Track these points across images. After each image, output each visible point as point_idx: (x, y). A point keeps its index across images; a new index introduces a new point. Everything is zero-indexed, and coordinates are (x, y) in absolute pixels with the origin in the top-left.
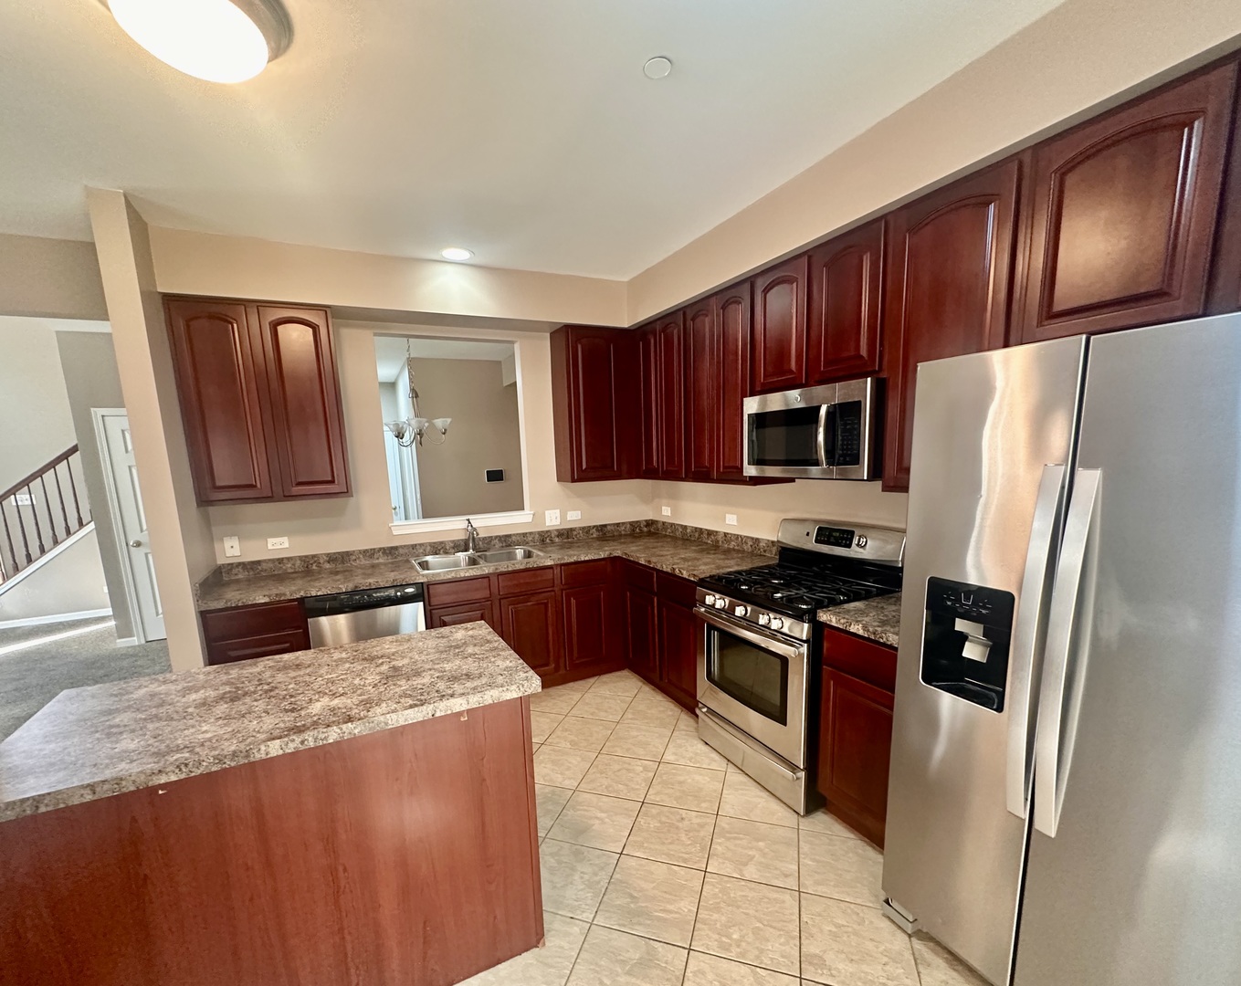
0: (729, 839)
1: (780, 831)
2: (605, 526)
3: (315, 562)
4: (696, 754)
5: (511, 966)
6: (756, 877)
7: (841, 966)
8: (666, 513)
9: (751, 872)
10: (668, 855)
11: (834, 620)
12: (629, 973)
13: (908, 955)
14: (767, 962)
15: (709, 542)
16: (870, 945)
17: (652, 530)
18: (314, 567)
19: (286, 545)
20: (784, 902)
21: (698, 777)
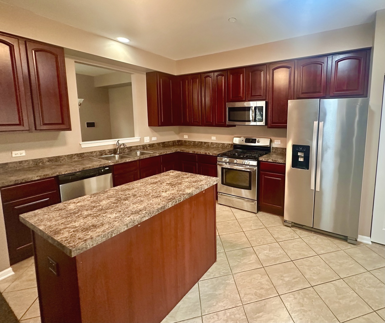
0: (244, 223)
1: (253, 218)
2: (165, 142)
3: (41, 162)
4: (220, 208)
5: (211, 269)
6: (255, 228)
7: (282, 237)
8: (186, 137)
9: (253, 228)
10: (231, 231)
11: (264, 159)
12: (242, 257)
13: (292, 231)
14: (269, 242)
15: (205, 146)
16: (285, 232)
17: (179, 143)
18: (40, 164)
19: (24, 154)
20: (264, 231)
21: (225, 213)
